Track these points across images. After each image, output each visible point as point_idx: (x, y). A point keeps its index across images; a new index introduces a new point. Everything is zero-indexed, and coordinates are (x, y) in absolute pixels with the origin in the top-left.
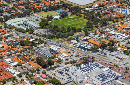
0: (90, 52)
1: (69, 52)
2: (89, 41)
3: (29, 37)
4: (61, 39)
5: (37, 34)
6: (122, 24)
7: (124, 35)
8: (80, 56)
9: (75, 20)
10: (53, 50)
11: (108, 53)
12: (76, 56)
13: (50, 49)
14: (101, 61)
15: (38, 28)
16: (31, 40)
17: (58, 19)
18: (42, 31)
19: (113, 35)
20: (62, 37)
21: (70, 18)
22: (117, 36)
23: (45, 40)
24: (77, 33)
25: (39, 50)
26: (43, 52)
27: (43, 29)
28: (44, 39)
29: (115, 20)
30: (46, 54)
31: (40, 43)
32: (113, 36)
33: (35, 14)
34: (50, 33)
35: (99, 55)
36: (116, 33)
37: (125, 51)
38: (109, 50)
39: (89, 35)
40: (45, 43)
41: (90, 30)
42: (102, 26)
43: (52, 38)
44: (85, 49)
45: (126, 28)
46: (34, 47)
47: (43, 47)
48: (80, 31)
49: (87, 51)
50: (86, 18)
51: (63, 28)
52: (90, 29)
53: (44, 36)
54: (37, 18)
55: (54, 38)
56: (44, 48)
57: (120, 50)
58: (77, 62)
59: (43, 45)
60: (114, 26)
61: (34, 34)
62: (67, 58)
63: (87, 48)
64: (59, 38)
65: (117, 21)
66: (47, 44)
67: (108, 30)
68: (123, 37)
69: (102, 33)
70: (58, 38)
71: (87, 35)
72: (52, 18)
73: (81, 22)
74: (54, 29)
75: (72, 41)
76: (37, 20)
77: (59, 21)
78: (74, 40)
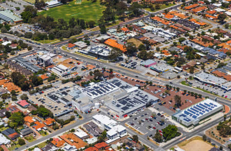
0: (107, 61)
1: (71, 63)
2: (106, 42)
3: (2, 39)
4: (58, 41)
5: (16, 33)
6: (166, 12)
7: (168, 31)
8: (89, 68)
9: (86, 7)
10: (42, 60)
11: (139, 62)
12: (83, 69)
13: (37, 59)
14: (125, 76)
15: (18, 23)
16: (5, 43)
17: (55, 6)
18: (26, 28)
19: (149, 31)
20: (60, 36)
21: (76, 3)
22: (155, 33)
23: (30, 42)
24: (87, 29)
25: (19, 60)
26: (25, 64)
27: (27, 25)
28: (27, 41)
29: (154, 6)
30: (30, 67)
31: (20, 47)
32: (149, 33)
34: (40, 31)
35: (123, 66)
36: (155, 29)
37: (168, 59)
38: (140, 57)
39: (108, 33)
40: (30, 49)
41: (110, 24)
42: (131, 17)
43: (42, 39)
44: (98, 56)
45: (172, 20)
46: (9, 54)
47: (25, 55)
48: (92, 25)
49: (101, 60)
50: (105, 3)
51: (62, 22)
52: (111, 22)
53: (29, 36)
54: (18, 6)
55: (47, 39)
56: (27, 56)
57: (160, 58)
58: (84, 78)
59: (26, 51)
60: (152, 16)
61: (11, 33)
62: (66, 72)
63: (101, 54)
64: (55, 39)
65: (158, 8)
66: (33, 50)
67: (140, 23)
68: (166, 35)
69: (131, 29)
70: (52, 38)
71: (104, 32)
72: (45, 5)
73: (96, 10)
74: (47, 23)
75: (77, 44)
76: (18, 9)
77: (56, 9)
78: (80, 42)
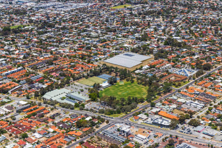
0: (169, 129)
1: (144, 132)
2: (160, 113)
3: (83, 115)
4: (124, 114)
5: (91, 110)
6: (187, 88)
7: (196, 102)
8: (159, 135)
9: (129, 86)
10: (124, 132)
11: (191, 128)
12: (155, 137)
13: (118, 130)
14: (189, 141)
15: (88, 102)
16: (88, 119)
17: (107, 87)
18: (94, 105)
19: (184, 103)
20: (124, 111)
21: (120, 84)
22: (189, 105)
23: (105, 116)
24: (139, 104)
25: (106, 133)
26: (111, 135)
27: (95, 103)
28: (102, 116)
29: (177, 84)
30: (116, 137)
31: (100, 121)
32: (184, 105)
33: (76, 83)
34: (107, 108)
35: (181, 132)
36: (188, 102)
37: (210, 125)
38: (190, 124)
39: (157, 106)
40: (107, 122)
41: (153, 99)
42: (165, 93)
43: (112, 114)
44: (161, 125)
45: (194, 94)
46: (94, 128)
47: (106, 127)
48: (142, 101)
49: (163, 128)
50: (141, 83)
52: (153, 97)
53: (102, 112)
54: (81, 88)
55: (115, 113)
56: (109, 128)
57: (204, 124)
58: (160, 144)
59: (105, 124)
60: (179, 91)
61: (87, 110)
62: (145, 140)
63: (163, 124)
64: (122, 113)
65: (180, 85)
66: (110, 123)
67: (175, 97)
68: (198, 106)
69: (171, 102)
70: (119, 113)
71: (153, 106)
72: (100, 87)
73: (137, 88)
74: (111, 101)
75: (139, 116)
76: (82, 91)
77: (109, 89)
78: (141, 115)
